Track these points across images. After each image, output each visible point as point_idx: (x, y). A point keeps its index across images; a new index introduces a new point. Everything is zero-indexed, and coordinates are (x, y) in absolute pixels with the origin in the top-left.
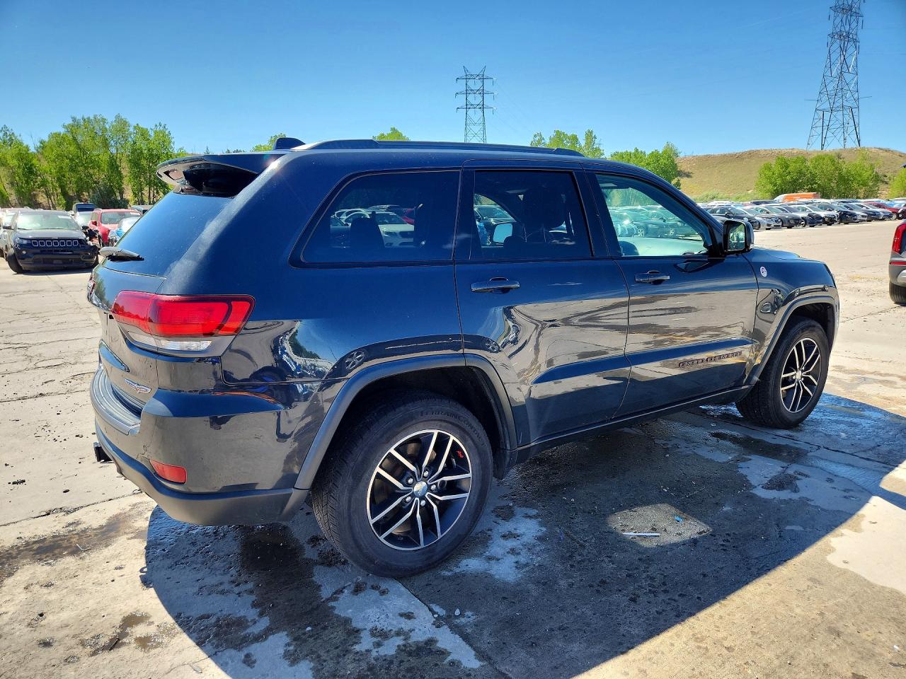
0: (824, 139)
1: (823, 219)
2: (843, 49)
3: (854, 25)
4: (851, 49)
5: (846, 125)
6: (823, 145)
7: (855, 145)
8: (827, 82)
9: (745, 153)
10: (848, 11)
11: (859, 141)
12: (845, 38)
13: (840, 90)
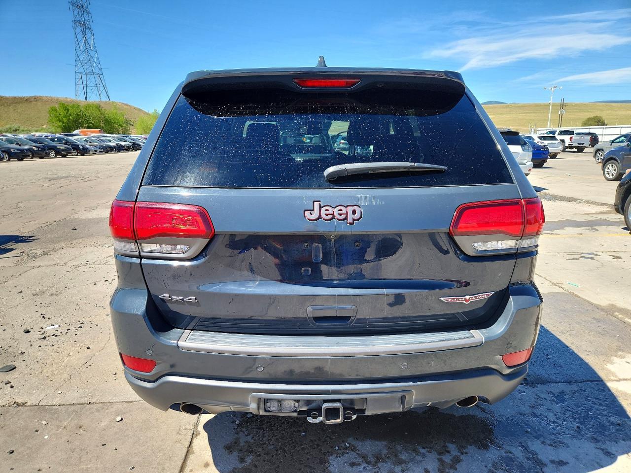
0: (85, 93)
1: (123, 147)
2: (84, 34)
3: (87, 18)
4: (89, 35)
5: (98, 85)
6: (86, 97)
7: (107, 100)
8: (79, 54)
9: (31, 97)
10: (81, 7)
11: (109, 97)
12: (84, 27)
13: (88, 61)
